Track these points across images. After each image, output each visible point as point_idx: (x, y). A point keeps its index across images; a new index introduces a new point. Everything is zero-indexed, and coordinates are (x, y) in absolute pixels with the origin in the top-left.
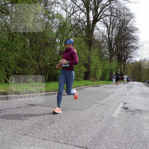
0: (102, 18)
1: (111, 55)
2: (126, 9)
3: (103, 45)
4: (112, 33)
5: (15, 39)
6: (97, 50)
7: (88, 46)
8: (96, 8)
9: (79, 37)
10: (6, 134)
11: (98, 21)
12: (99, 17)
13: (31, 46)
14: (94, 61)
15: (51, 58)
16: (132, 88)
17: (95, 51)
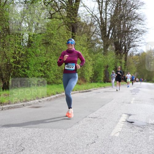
1: (106, 43)
3: (93, 29)
4: (106, 11)
6: (85, 37)
7: (71, 33)
9: (56, 18)
15: (15, 52)
16: (138, 92)
17: (81, 39)
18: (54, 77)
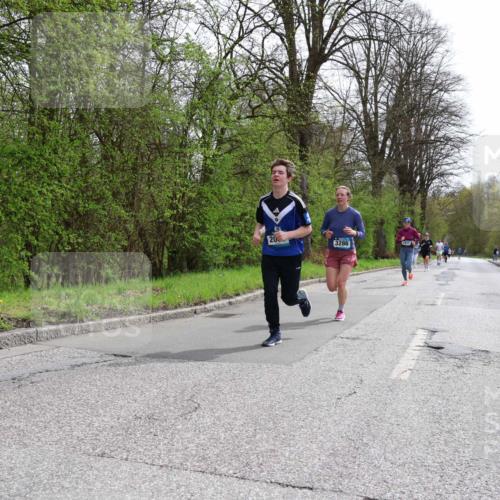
0: (338, 50)
1: (377, 170)
2: (419, 12)
3: (347, 138)
4: (376, 97)
5: (51, 138)
6: (329, 156)
7: (298, 148)
8: (317, 18)
9: (264, 116)
10: (40, 457)
11: (325, 59)
12: (329, 46)
13: (105, 157)
14: (320, 195)
15: (175, 195)
16: (452, 280)
17: (321, 162)
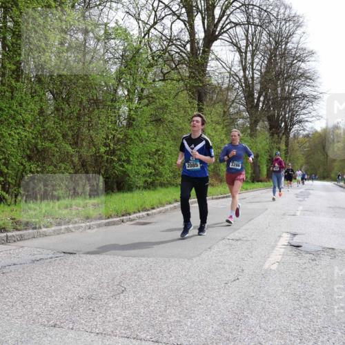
0: (224, 32)
1: (254, 118)
2: (284, 5)
3: (232, 95)
4: (252, 65)
5: (17, 95)
6: (219, 109)
7: (196, 102)
8: (210, 8)
9: (172, 80)
10: (8, 328)
11: (216, 38)
12: (219, 29)
13: (57, 109)
15: (107, 136)
16: (308, 198)
17: (213, 113)
18: (171, 175)
